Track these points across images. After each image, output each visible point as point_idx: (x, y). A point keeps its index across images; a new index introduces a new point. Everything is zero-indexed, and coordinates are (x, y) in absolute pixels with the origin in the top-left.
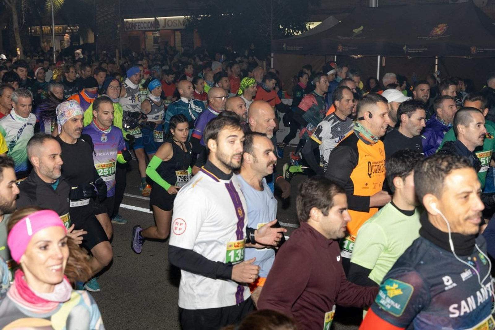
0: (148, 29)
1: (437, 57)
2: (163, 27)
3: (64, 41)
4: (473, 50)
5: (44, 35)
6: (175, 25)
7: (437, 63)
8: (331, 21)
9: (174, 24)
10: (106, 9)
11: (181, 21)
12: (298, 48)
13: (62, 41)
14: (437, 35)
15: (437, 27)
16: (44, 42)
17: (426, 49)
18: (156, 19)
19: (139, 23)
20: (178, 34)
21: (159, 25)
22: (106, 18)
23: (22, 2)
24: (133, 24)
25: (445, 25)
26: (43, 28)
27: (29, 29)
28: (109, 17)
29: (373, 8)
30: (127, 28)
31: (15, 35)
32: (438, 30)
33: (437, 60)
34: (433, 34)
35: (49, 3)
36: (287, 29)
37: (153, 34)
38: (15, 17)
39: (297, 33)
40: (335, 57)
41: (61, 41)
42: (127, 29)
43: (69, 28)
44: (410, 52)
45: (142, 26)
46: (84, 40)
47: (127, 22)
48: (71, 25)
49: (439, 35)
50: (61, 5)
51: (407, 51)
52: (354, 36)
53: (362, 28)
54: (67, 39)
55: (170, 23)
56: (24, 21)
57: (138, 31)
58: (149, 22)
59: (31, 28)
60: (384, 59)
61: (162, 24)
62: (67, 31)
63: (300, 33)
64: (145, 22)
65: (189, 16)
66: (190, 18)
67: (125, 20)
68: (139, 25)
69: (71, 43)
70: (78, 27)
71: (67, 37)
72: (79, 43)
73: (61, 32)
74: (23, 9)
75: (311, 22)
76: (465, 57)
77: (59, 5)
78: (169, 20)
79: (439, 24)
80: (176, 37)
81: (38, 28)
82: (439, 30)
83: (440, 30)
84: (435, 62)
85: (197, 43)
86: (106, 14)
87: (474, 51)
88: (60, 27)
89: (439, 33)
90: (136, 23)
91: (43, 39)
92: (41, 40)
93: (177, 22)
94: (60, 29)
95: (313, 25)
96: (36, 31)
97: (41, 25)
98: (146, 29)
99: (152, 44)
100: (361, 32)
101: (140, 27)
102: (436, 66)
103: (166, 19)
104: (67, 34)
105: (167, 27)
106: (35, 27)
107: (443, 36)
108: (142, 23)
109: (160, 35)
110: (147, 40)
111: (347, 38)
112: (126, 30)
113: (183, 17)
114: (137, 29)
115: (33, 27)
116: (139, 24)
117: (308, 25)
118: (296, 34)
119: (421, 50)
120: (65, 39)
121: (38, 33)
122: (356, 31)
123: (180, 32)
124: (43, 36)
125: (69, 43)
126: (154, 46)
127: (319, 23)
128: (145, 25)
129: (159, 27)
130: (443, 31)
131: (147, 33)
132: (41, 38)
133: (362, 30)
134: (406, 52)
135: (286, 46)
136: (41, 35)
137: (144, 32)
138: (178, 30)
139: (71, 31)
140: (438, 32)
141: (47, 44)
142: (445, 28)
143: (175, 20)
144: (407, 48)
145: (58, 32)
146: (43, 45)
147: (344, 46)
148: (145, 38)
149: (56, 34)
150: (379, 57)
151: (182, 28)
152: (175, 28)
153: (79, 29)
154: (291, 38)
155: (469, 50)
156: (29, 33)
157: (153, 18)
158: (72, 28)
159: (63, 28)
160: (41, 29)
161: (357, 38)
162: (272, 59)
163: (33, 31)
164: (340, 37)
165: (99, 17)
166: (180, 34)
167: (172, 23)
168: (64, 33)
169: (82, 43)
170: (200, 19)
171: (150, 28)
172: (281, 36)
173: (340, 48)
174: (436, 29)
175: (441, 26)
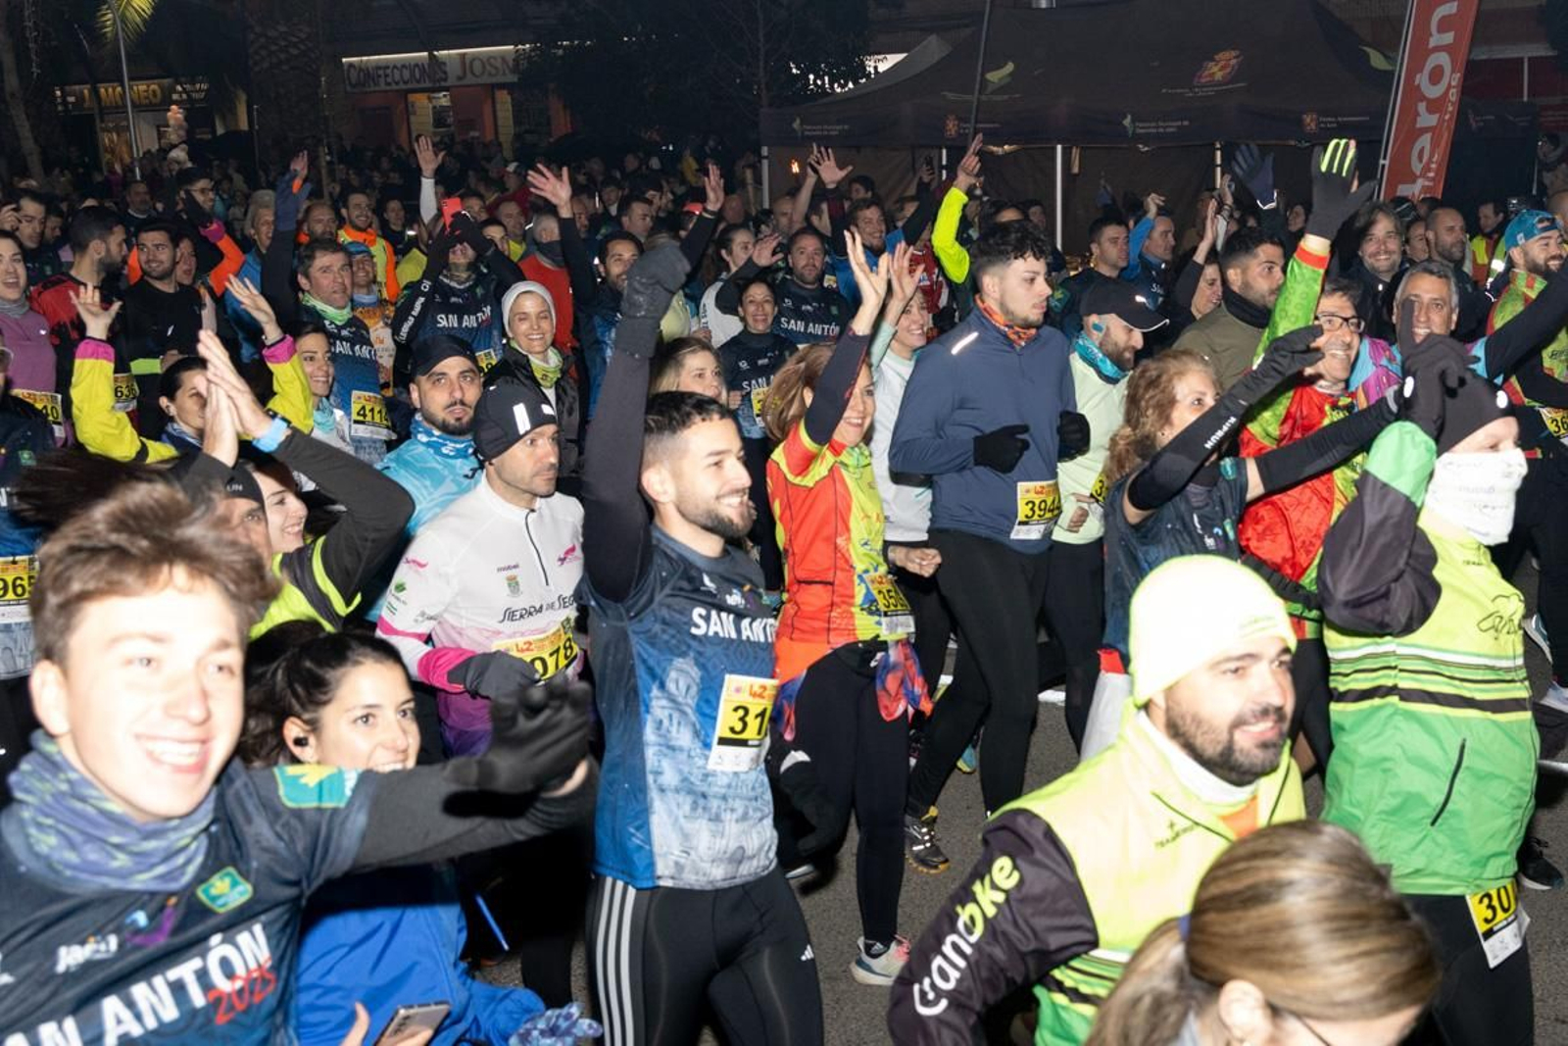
0: (414, 85)
1: (1217, 146)
2: (459, 78)
3: (168, 126)
4: (1310, 121)
5: (104, 110)
6: (493, 71)
7: (1219, 161)
8: (934, 48)
9: (488, 67)
10: (283, 29)
11: (511, 63)
12: (835, 130)
13: (161, 127)
14: (1213, 84)
15: (1213, 60)
16: (109, 131)
17: (1186, 123)
18: (432, 57)
19: (387, 67)
20: (504, 99)
21: (445, 73)
23: (26, 13)
24: (369, 74)
25: (1234, 53)
26: (102, 90)
27: (58, 93)
28: (295, 52)
29: (1041, 9)
30: (353, 81)
31: (13, 112)
32: (1215, 69)
33: (1219, 153)
34: (1203, 80)
35: (110, 16)
36: (811, 77)
37: (430, 99)
38: (8, 59)
40: (944, 152)
41: (158, 127)
42: (354, 86)
43: (179, 88)
45: (397, 77)
46: (224, 119)
47: (351, 65)
48: (183, 79)
49: (1219, 84)
50: (144, 20)
51: (1134, 132)
52: (989, 90)
53: (1010, 67)
54: (176, 119)
55: (477, 66)
56: (36, 70)
57: (386, 91)
58: (417, 65)
59: (62, 91)
60: (1075, 153)
61: (454, 71)
62: (175, 97)
63: (851, 85)
64: (404, 66)
65: (528, 46)
66: (532, 50)
67: (345, 60)
68: (386, 76)
69: (190, 133)
70: (204, 86)
71: (175, 114)
72: (214, 131)
73: (154, 101)
74: (31, 34)
75: (879, 53)
76: (1292, 143)
77: (138, 19)
78: (475, 58)
79: (1218, 51)
80: (498, 106)
81: (86, 92)
82: (1219, 69)
83: (1223, 68)
84: (1213, 157)
85: (561, 123)
86: (283, 43)
87: (1313, 125)
88: (153, 87)
89: (1219, 76)
90: (378, 68)
91: (102, 121)
92: (100, 126)
94: (154, 91)
95: (885, 63)
96: (80, 98)
97: (94, 82)
98: (409, 86)
99: (432, 129)
100: (1008, 80)
101: (389, 80)
102: (1219, 170)
103: (464, 55)
104: (174, 107)
105: (470, 80)
106: (77, 87)
107: (1230, 87)
108: (395, 67)
109: (451, 100)
110: (413, 118)
111: (970, 97)
112: (349, 88)
113: (513, 47)
114: (383, 87)
115: (67, 88)
116: (389, 71)
117: (872, 64)
118: (839, 90)
119: (1172, 127)
120: (172, 122)
121: (86, 105)
122: (994, 77)
123: (510, 92)
124: (100, 115)
125: (182, 133)
127: (900, 57)
128: (406, 74)
129: (445, 80)
130: (1228, 70)
131: (412, 97)
132: (98, 121)
133: (1010, 74)
134: (1131, 132)
135: (802, 124)
136: (96, 111)
137: (404, 94)
138: (502, 86)
140: (1213, 75)
141: (118, 135)
142: (1234, 62)
143: (491, 57)
144: (1133, 121)
145: (145, 102)
146: (106, 139)
147: (961, 119)
148: (408, 111)
149: (142, 107)
150: (1059, 148)
151: (513, 78)
152: (494, 80)
153: (207, 91)
154: (825, 100)
155: (1300, 122)
156: (60, 108)
157: (425, 54)
158: (188, 87)
159: (161, 87)
160: (95, 92)
161: (998, 98)
162: (765, 163)
163: (71, 99)
164: (950, 96)
165: (264, 53)
166: (509, 99)
167: (484, 67)
168: (166, 103)
169: (220, 131)
170: (561, 52)
171: (418, 82)
172: (797, 96)
173: (952, 127)
174: (1211, 64)
175: (1223, 56)
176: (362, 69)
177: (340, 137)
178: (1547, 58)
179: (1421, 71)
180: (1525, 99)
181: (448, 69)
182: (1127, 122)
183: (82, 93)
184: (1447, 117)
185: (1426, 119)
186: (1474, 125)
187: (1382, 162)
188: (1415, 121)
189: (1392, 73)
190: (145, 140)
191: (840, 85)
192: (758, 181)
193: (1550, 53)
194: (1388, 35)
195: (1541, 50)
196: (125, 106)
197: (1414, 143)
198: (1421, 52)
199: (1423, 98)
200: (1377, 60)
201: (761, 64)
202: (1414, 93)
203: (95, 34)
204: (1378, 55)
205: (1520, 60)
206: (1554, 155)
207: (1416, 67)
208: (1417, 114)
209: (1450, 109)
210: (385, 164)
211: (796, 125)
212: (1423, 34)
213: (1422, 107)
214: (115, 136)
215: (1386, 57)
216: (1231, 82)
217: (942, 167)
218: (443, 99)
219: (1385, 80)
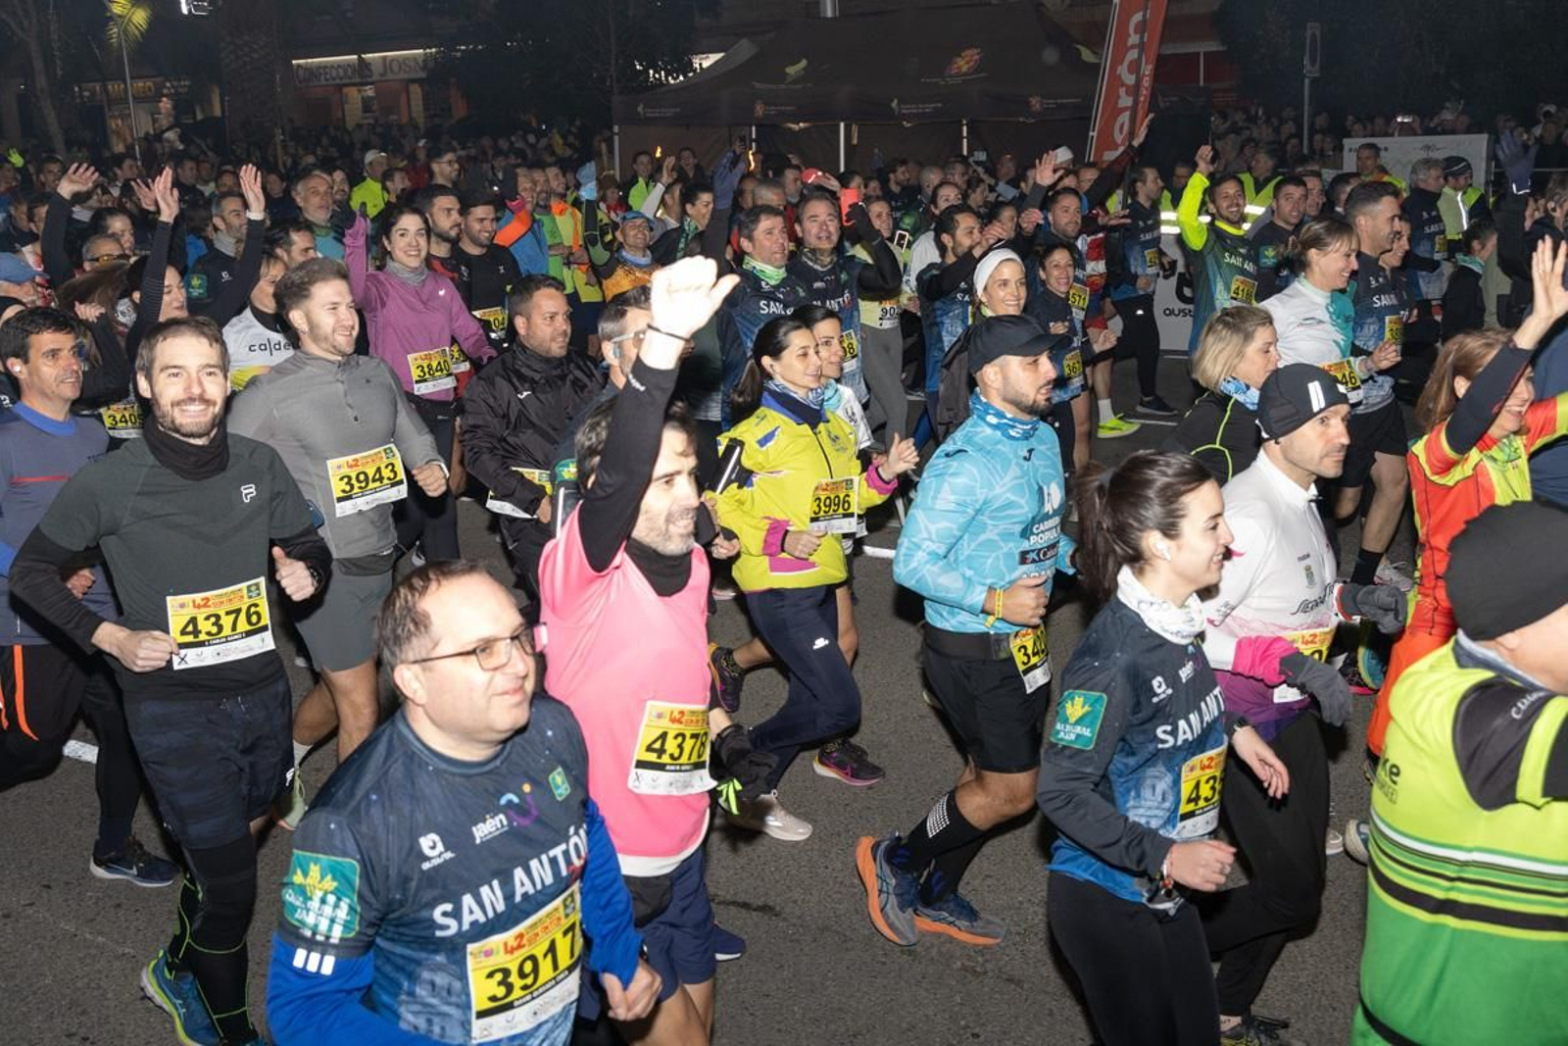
0: (347, 81)
1: (964, 122)
2: (382, 75)
3: (159, 113)
4: (1036, 103)
5: (111, 102)
6: (407, 70)
7: (965, 134)
8: (745, 49)
9: (403, 67)
10: (247, 38)
11: (420, 61)
12: (670, 112)
13: (154, 114)
14: (959, 75)
15: (960, 56)
16: (116, 117)
17: (939, 105)
18: (360, 57)
19: (326, 67)
20: (416, 91)
21: (370, 70)
22: (247, 59)
23: (52, 28)
24: (313, 73)
25: (976, 51)
26: (110, 87)
27: (76, 89)
28: (255, 56)
29: (827, 19)
30: (301, 79)
31: (43, 104)
32: (962, 63)
33: (965, 128)
34: (953, 72)
35: (115, 30)
36: (651, 72)
37: (359, 91)
38: (38, 64)
39: (674, 79)
40: (754, 129)
41: (152, 115)
42: (301, 82)
43: (168, 84)
44: (904, 111)
45: (334, 73)
46: (203, 110)
47: (299, 66)
48: (171, 78)
49: (965, 74)
51: (900, 111)
52: (789, 79)
53: (804, 63)
54: (166, 108)
55: (395, 67)
56: (59, 72)
57: (326, 85)
58: (349, 65)
59: (80, 88)
60: (855, 129)
61: (377, 69)
62: (165, 91)
63: (681, 78)
64: (339, 66)
65: (434, 50)
66: (437, 53)
67: (294, 62)
68: (326, 74)
69: (177, 118)
70: (187, 83)
71: (166, 104)
72: (195, 117)
74: (56, 45)
75: (702, 53)
76: (1021, 119)
77: (137, 32)
78: (394, 59)
79: (964, 50)
80: (412, 96)
81: (98, 88)
82: (964, 63)
83: (967, 63)
84: (961, 131)
85: (460, 110)
86: (247, 50)
87: (1038, 106)
88: (149, 84)
89: (965, 69)
90: (320, 68)
91: (110, 110)
92: (108, 114)
93: (412, 64)
94: (150, 87)
95: (708, 61)
96: (93, 93)
97: (104, 80)
98: (344, 81)
99: (359, 113)
100: (802, 73)
101: (328, 77)
102: (965, 141)
103: (385, 57)
104: (164, 99)
105: (390, 76)
106: (91, 85)
107: (973, 76)
108: (333, 67)
109: (376, 92)
110: (346, 107)
111: (773, 86)
112: (297, 84)
113: (421, 51)
114: (324, 82)
115: (84, 85)
116: (327, 70)
117: (697, 61)
118: (672, 82)
119: (929, 108)
120: (163, 111)
121: (98, 98)
122: (791, 70)
123: (421, 86)
124: (109, 105)
125: (171, 119)
126: (364, 118)
127: (720, 56)
128: (346, 72)
129: (371, 76)
130: (972, 64)
131: (346, 90)
132: (106, 110)
133: (804, 69)
134: (897, 112)
135: (644, 108)
136: (106, 102)
137: (340, 87)
138: (414, 81)
139: (173, 91)
140: (959, 68)
141: (122, 121)
142: (977, 57)
143: (406, 59)
144: (899, 104)
145: (142, 95)
146: (114, 124)
147: (766, 103)
148: (342, 103)
149: (138, 99)
150: (842, 125)
151: (423, 75)
152: (406, 76)
153: (190, 87)
154: (664, 89)
155: (1028, 103)
156: (78, 101)
157: (355, 57)
158: (175, 83)
159: (154, 83)
160: (105, 89)
161: (792, 87)
162: (616, 138)
163: (86, 94)
164: (758, 85)
165: (232, 57)
166: (419, 90)
167: (400, 67)
168: (158, 97)
169: (200, 116)
170: (459, 54)
171: (350, 78)
172: (640, 87)
173: (759, 110)
174: (959, 59)
175: (969, 52)
176: (307, 69)
177: (291, 120)
178: (1218, 52)
179: (1122, 63)
180: (1202, 83)
181: (373, 68)
182: (894, 104)
183: (94, 87)
184: (1142, 99)
185: (1126, 101)
186: (1162, 105)
187: (1091, 134)
188: (1117, 103)
189: (1099, 65)
190: (143, 125)
191: (674, 78)
192: (611, 151)
193: (1221, 48)
194: (1096, 35)
195: (1213, 46)
196: (127, 99)
197: (1115, 120)
198: (1121, 50)
199: (1123, 85)
200: (1087, 55)
201: (613, 62)
202: (1116, 81)
203: (104, 44)
204: (1088, 51)
205: (1199, 54)
206: (1223, 128)
207: (1118, 60)
208: (1119, 97)
209: (1145, 92)
210: (325, 141)
211: (640, 109)
212: (1122, 35)
213: (1122, 91)
214: (120, 122)
215: (1094, 53)
216: (976, 71)
217: (754, 141)
218: (370, 91)
219: (1094, 70)
